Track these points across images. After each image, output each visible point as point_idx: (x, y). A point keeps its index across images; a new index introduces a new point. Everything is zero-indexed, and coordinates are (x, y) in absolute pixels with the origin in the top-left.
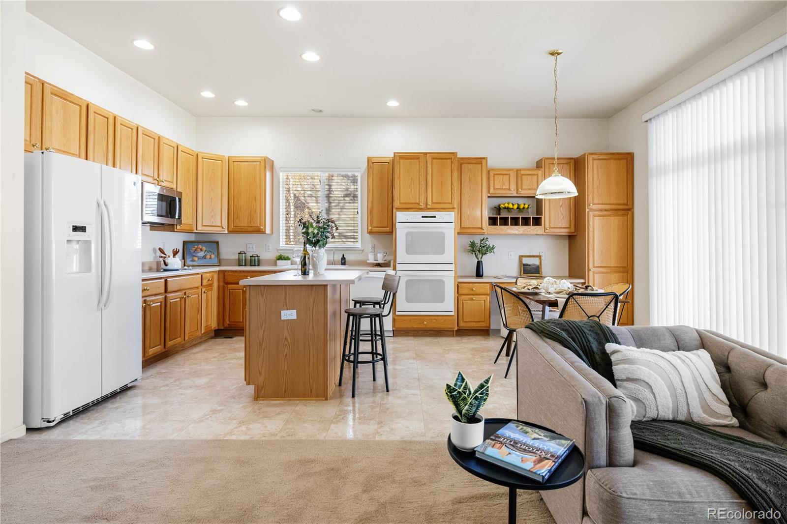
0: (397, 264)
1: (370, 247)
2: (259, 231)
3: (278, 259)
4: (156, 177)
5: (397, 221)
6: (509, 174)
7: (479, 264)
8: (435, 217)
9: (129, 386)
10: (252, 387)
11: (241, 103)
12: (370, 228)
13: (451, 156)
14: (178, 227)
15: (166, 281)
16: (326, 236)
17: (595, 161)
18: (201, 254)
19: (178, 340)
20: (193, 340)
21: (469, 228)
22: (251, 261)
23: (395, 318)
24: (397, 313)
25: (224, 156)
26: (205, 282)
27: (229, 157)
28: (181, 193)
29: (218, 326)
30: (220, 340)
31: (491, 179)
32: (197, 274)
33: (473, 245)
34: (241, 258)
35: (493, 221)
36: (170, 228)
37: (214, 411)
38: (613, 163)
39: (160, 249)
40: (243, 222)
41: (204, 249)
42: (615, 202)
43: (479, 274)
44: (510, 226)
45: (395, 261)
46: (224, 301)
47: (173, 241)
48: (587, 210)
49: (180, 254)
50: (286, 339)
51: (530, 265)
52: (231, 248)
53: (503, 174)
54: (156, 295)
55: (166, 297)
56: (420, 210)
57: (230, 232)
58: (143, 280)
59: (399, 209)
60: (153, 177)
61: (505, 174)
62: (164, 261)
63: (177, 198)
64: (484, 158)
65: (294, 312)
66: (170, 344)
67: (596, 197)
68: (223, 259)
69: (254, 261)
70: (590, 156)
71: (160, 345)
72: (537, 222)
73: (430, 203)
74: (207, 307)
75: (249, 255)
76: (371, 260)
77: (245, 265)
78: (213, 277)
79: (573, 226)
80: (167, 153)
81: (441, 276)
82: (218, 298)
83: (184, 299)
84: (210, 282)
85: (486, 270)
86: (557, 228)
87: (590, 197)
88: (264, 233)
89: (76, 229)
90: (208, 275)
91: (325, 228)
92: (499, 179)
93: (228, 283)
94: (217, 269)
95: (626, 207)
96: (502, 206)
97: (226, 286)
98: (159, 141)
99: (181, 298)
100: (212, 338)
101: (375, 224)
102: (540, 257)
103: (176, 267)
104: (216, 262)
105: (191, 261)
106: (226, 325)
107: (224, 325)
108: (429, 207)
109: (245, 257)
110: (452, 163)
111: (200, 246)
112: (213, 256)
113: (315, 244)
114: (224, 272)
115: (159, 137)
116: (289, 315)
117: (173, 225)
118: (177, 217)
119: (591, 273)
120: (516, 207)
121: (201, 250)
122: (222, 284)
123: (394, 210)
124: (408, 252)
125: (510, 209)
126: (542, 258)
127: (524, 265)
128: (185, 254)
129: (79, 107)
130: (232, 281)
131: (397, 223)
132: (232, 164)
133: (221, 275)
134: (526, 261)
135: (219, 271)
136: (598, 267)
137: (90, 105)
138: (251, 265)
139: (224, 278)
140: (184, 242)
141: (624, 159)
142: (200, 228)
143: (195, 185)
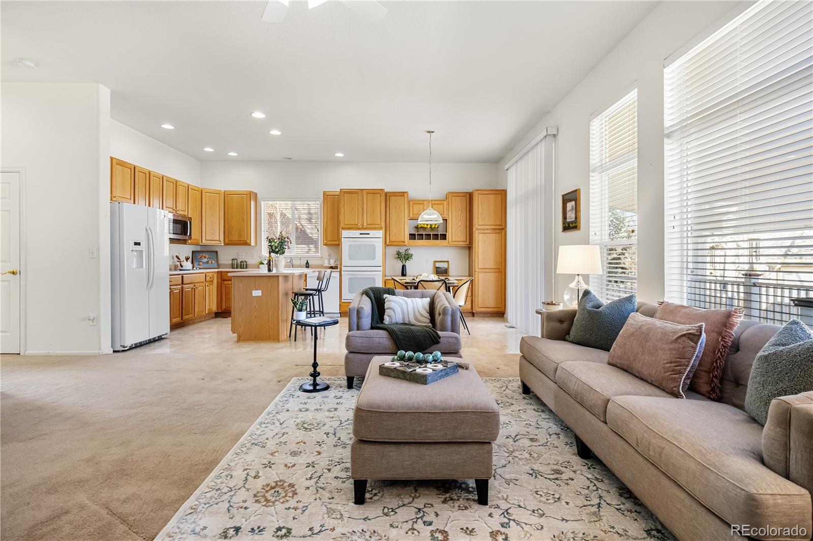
0: (342, 267)
1: (327, 255)
2: (247, 244)
3: (261, 264)
4: (175, 208)
5: (343, 237)
6: (423, 204)
7: (404, 267)
8: (369, 234)
9: (163, 337)
10: (235, 335)
11: (232, 154)
12: (325, 242)
13: (380, 191)
14: (189, 241)
15: (182, 276)
16: (283, 248)
17: (480, 196)
18: (205, 260)
19: (190, 316)
20: (199, 318)
21: (395, 242)
22: (241, 265)
23: (341, 304)
24: (343, 301)
25: (221, 191)
26: (208, 279)
27: (224, 191)
28: (190, 219)
29: (218, 310)
30: (218, 319)
31: (411, 207)
32: (203, 273)
33: (399, 254)
34: (234, 263)
35: (412, 236)
36: (184, 242)
37: (213, 346)
38: (492, 197)
39: (177, 256)
40: (235, 237)
41: (207, 256)
42: (493, 224)
43: (404, 274)
44: (424, 241)
45: (341, 265)
46: (221, 293)
47: (185, 250)
48: (474, 229)
49: (190, 259)
50: (255, 307)
51: (440, 268)
52: (227, 256)
53: (419, 204)
54: (176, 285)
55: (182, 287)
56: (359, 229)
57: (225, 244)
58: (170, 275)
59: (344, 229)
60: (173, 208)
61: (421, 204)
62: (181, 264)
63: (189, 222)
64: (405, 192)
65: (260, 291)
66: (185, 317)
67: (480, 220)
68: (221, 264)
69: (243, 265)
70: (476, 192)
71: (179, 317)
72: (444, 237)
73: (365, 224)
74: (209, 296)
75: (239, 261)
76: (326, 264)
77: (237, 268)
78: (213, 276)
79: (468, 241)
80: (181, 190)
81: (373, 275)
82: (217, 290)
83: (194, 289)
84: (211, 279)
85: (409, 271)
86: (457, 241)
87: (476, 220)
88: (250, 245)
89: (136, 244)
90: (210, 274)
91: (282, 243)
92: (416, 207)
93: (224, 280)
94: (216, 270)
95: (501, 227)
96: (420, 226)
97: (222, 282)
98: (176, 183)
99: (192, 288)
100: (213, 318)
101: (329, 239)
102: (448, 262)
103: (188, 268)
104: (216, 265)
105: (198, 265)
106: (223, 309)
107: (221, 309)
108: (364, 227)
109: (237, 262)
110: (381, 196)
111: (204, 255)
112: (213, 262)
113: (277, 253)
114: (221, 272)
115: (176, 181)
116: (257, 293)
117: (186, 240)
118: (188, 235)
119: (476, 273)
120: (429, 227)
121: (205, 257)
122: (220, 281)
123: (340, 229)
124: (350, 259)
125: (425, 228)
126: (450, 263)
127: (437, 268)
128: (194, 261)
129: (130, 170)
130: (226, 279)
131: (342, 239)
132: (226, 195)
133: (219, 275)
134: (438, 265)
135: (218, 272)
136: (481, 268)
137: (136, 167)
138: (241, 268)
139: (221, 276)
140: (193, 252)
141: (499, 194)
142: (204, 241)
143: (200, 211)
